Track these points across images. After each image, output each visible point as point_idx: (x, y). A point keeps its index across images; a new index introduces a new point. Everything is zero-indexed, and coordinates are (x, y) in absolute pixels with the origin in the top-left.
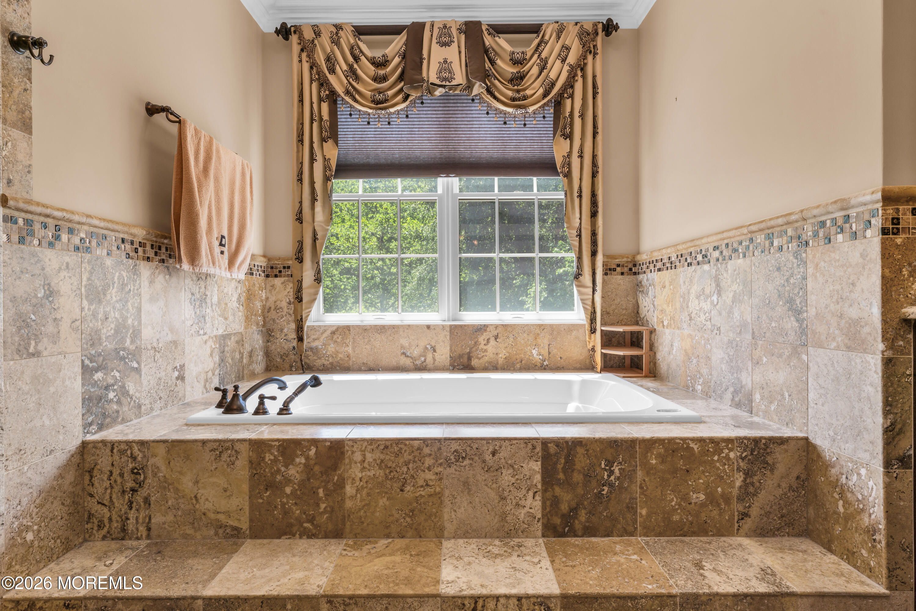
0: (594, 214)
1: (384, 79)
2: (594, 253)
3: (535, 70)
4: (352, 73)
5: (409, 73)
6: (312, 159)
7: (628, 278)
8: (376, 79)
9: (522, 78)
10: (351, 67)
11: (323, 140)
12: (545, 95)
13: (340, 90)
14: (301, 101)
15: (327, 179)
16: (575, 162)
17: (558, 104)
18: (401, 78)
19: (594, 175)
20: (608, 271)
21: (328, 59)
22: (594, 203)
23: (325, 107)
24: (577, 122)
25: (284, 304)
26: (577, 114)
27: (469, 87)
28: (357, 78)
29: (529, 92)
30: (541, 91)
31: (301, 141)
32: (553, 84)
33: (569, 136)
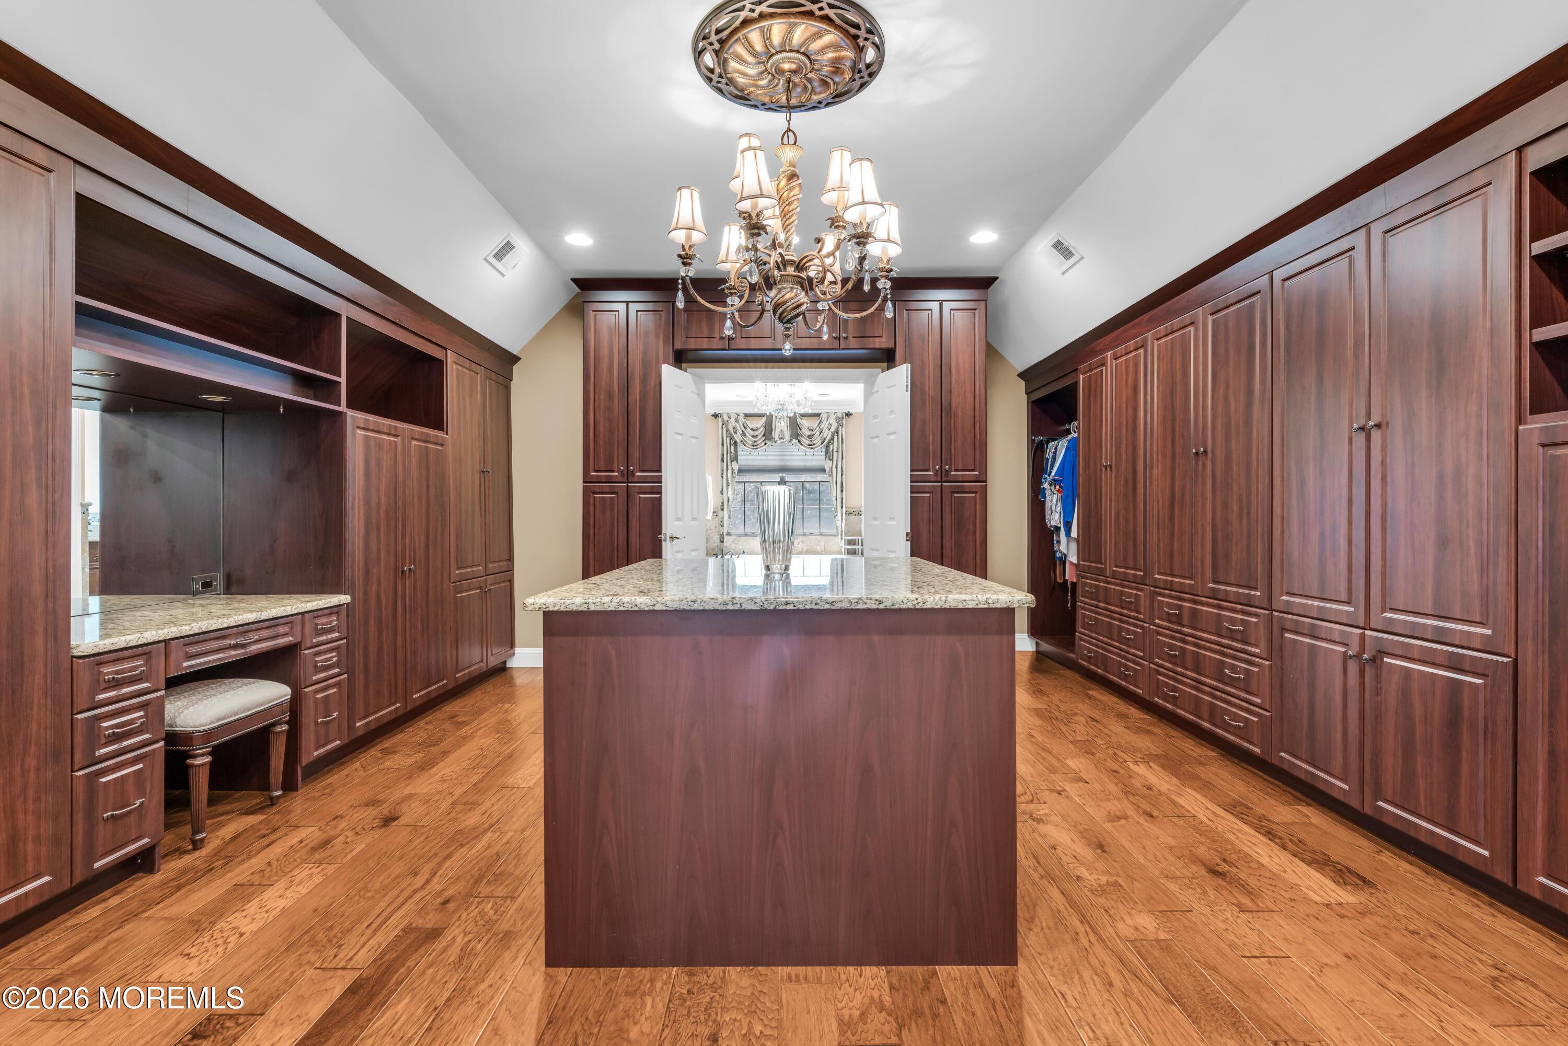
0: (842, 491)
1: (757, 436)
2: (842, 507)
3: (818, 433)
4: (744, 434)
5: (767, 435)
6: (727, 469)
7: (857, 517)
8: (753, 436)
9: (813, 435)
10: (743, 432)
11: (732, 461)
12: (822, 443)
13: (738, 441)
14: (723, 445)
15: (733, 477)
16: (834, 470)
17: (827, 446)
18: (763, 436)
19: (842, 475)
20: (848, 513)
21: (734, 428)
22: (842, 486)
23: (732, 447)
24: (835, 454)
25: (713, 527)
26: (835, 451)
27: (791, 440)
28: (745, 436)
29: (815, 442)
30: (820, 442)
31: (723, 461)
32: (825, 439)
33: (832, 460)
